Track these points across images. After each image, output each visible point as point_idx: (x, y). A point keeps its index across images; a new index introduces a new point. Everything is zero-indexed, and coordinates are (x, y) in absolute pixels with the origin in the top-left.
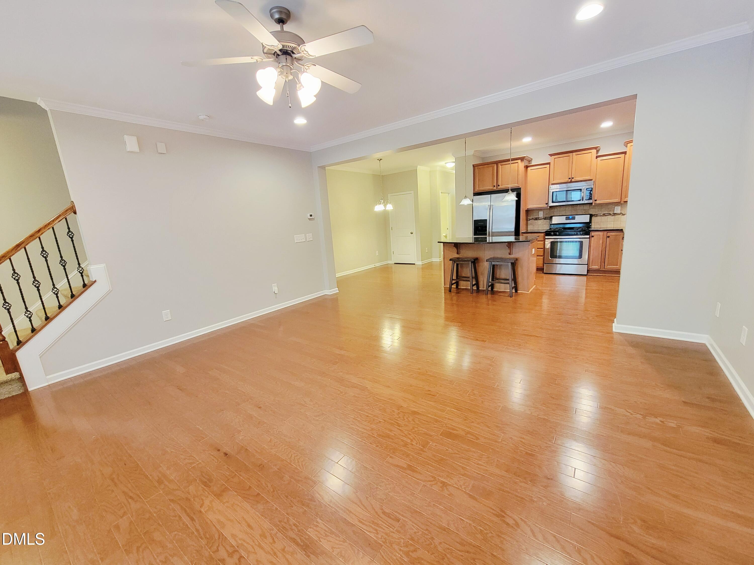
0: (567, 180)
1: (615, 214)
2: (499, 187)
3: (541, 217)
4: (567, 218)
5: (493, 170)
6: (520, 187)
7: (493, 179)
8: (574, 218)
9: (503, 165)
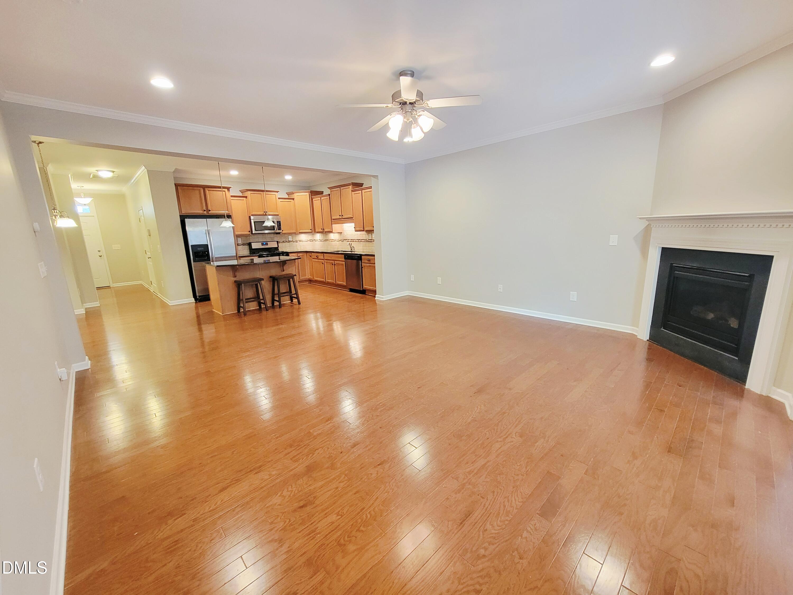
0: (262, 213)
1: (289, 241)
2: (210, 212)
3: (240, 243)
4: (263, 244)
5: (200, 194)
6: (230, 215)
7: (202, 203)
8: (267, 244)
9: (210, 190)
